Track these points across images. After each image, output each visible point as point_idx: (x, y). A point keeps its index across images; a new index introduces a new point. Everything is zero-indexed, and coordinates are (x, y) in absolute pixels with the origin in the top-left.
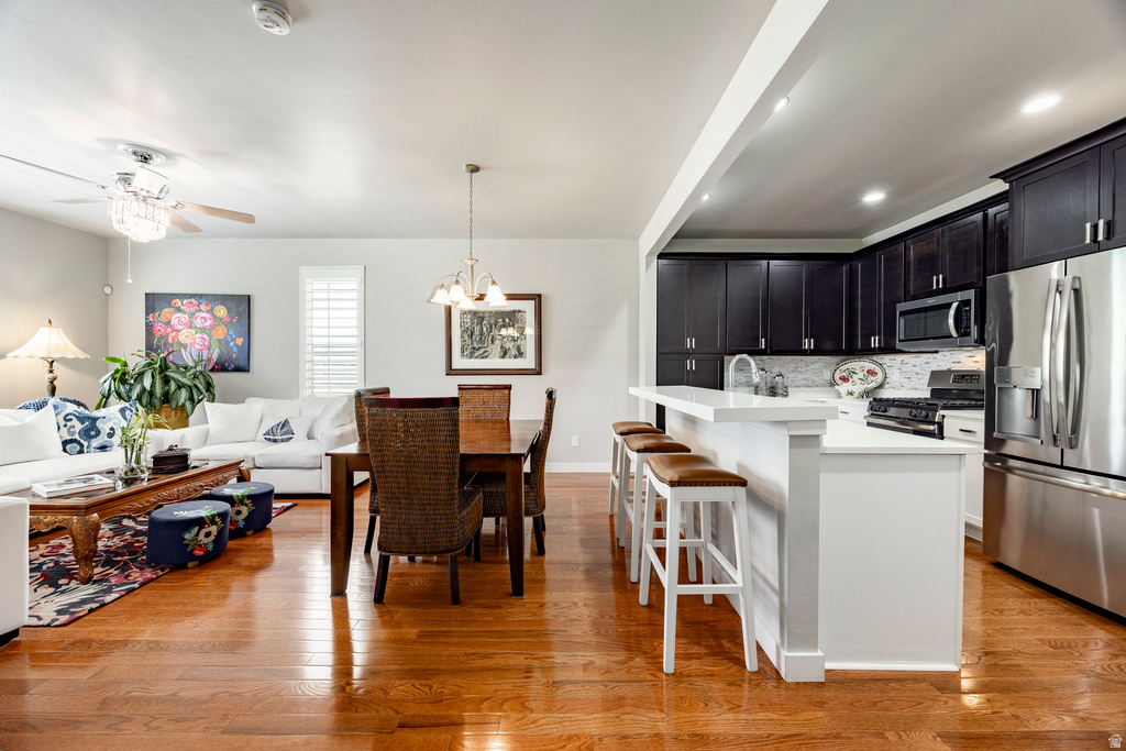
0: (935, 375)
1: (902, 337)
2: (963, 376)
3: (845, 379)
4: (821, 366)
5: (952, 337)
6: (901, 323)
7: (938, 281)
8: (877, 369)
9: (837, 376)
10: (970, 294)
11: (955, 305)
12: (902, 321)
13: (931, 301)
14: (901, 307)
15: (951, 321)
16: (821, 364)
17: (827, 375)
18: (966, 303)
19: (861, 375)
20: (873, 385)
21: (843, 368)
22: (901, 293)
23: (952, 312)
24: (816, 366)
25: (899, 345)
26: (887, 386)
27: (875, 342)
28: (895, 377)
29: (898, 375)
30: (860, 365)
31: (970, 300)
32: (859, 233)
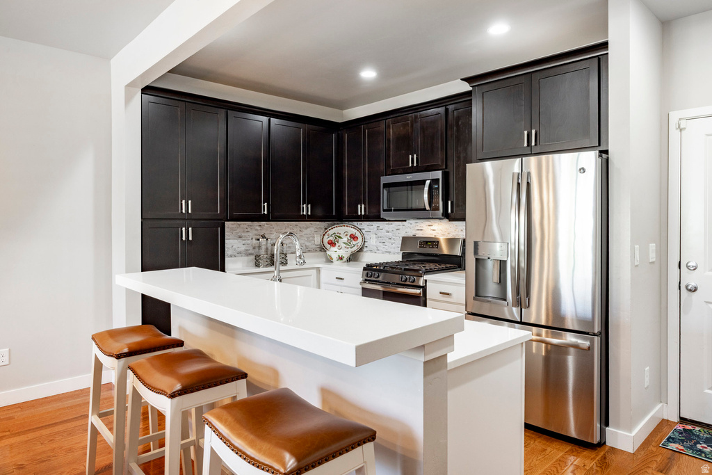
0: (405, 240)
1: (385, 208)
2: (427, 242)
3: (332, 244)
4: (311, 232)
5: (425, 209)
6: (384, 194)
7: (413, 160)
8: (358, 234)
9: (326, 241)
10: (438, 175)
11: (428, 182)
12: (385, 192)
13: (409, 177)
14: (385, 179)
15: (426, 196)
16: (312, 229)
17: (317, 240)
18: (435, 181)
19: (345, 239)
20: (355, 249)
21: (331, 232)
22: (383, 168)
23: (426, 189)
24: (308, 231)
25: (383, 215)
26: (365, 249)
27: (361, 209)
28: (372, 241)
29: (375, 240)
30: (344, 230)
31: (439, 179)
32: (341, 105)
